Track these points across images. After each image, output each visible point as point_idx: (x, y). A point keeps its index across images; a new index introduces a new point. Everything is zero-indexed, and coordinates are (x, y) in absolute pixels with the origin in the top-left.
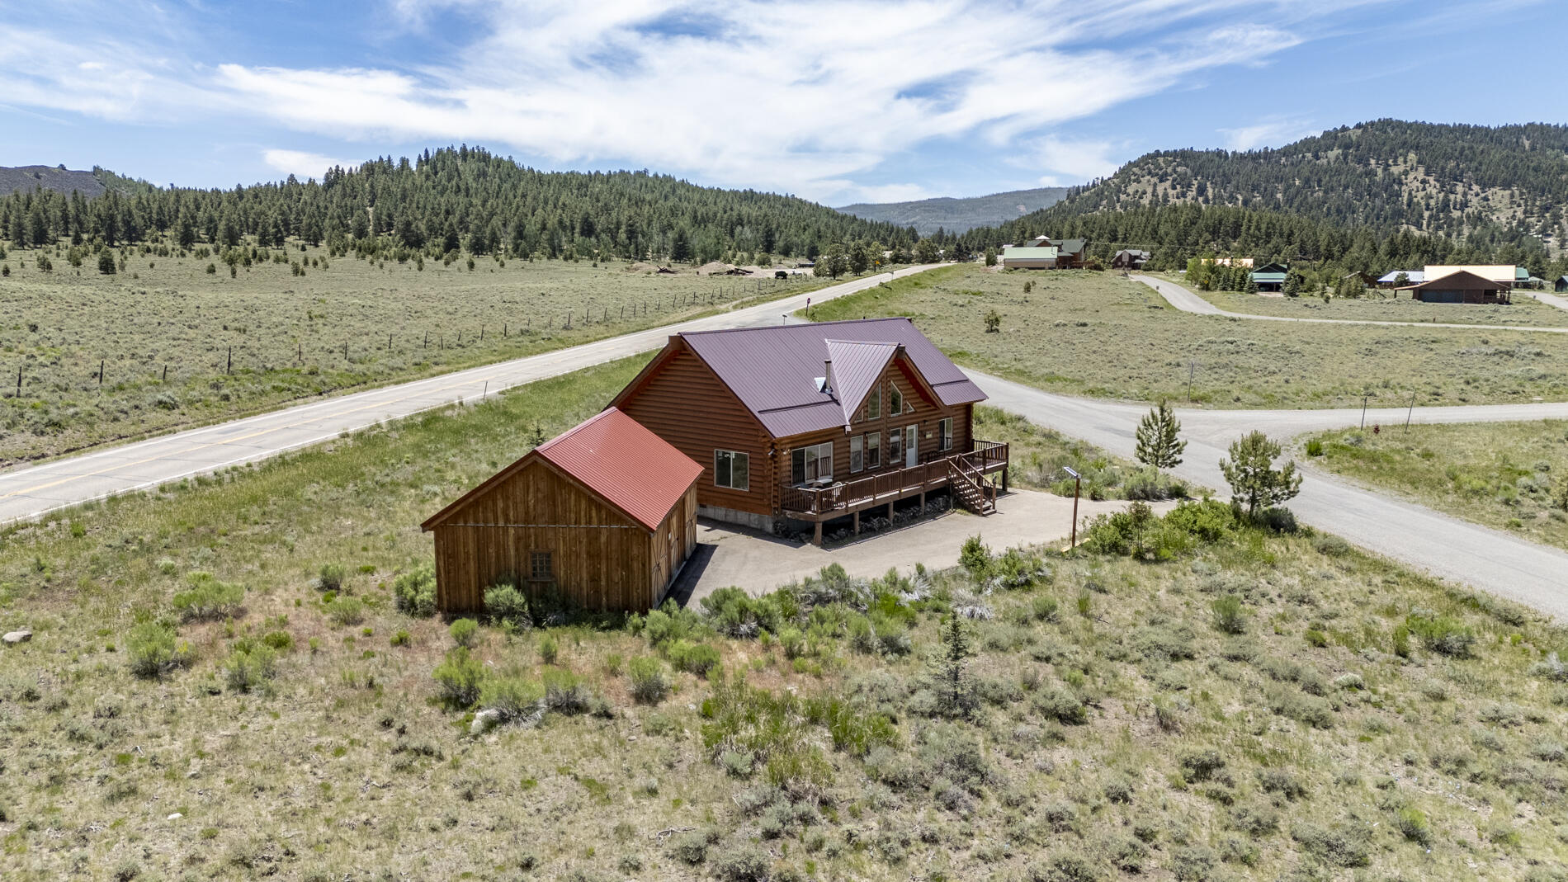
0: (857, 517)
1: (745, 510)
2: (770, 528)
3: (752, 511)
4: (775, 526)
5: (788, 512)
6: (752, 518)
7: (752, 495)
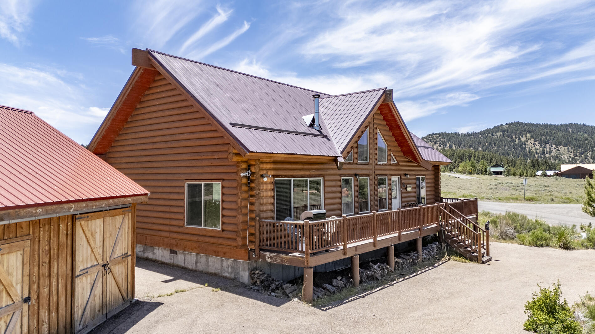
0: (357, 262)
1: (217, 254)
2: (245, 276)
3: (224, 255)
4: (252, 275)
5: (268, 254)
6: (225, 264)
7: (225, 234)
